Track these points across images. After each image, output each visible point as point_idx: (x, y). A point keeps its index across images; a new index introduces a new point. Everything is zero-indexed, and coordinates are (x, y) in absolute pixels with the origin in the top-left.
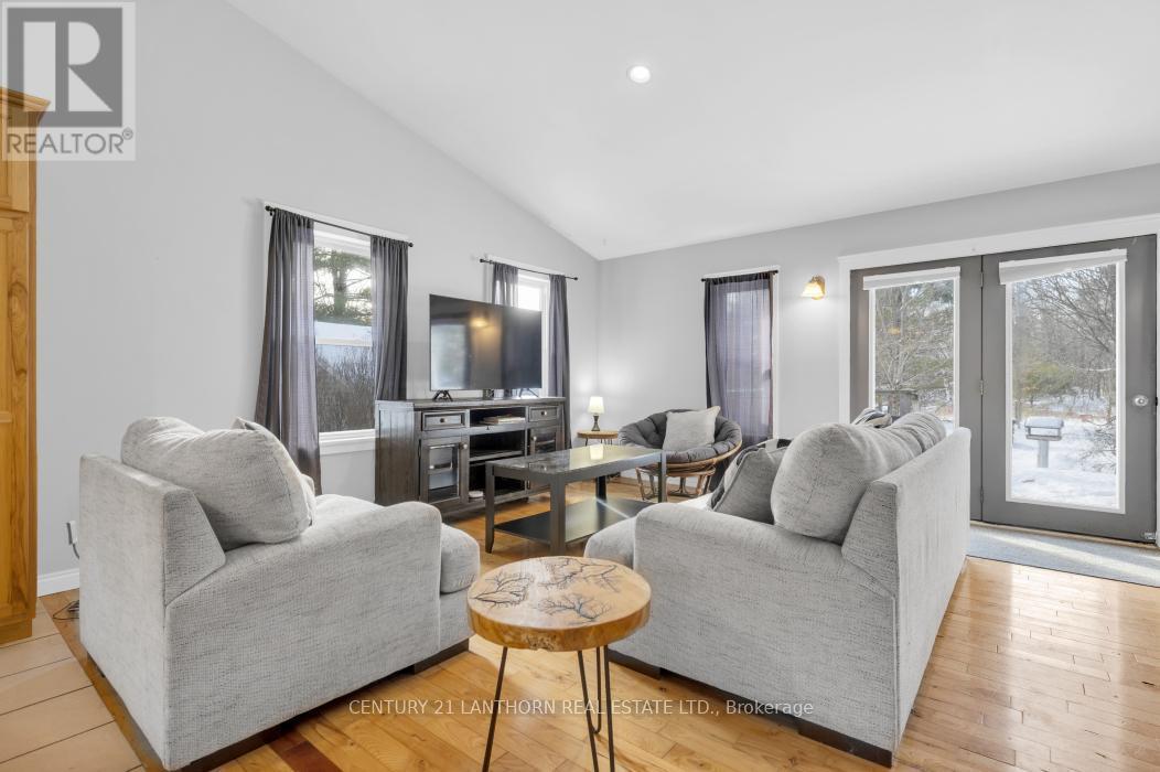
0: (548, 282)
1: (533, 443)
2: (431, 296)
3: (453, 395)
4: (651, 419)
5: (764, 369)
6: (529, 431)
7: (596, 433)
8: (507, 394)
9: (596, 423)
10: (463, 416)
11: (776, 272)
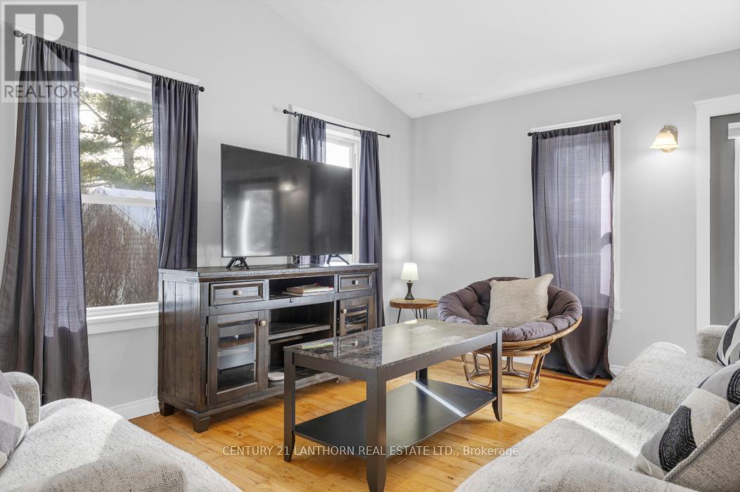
0: (359, 139)
1: (343, 316)
2: (223, 146)
3: (249, 262)
4: (473, 288)
5: (604, 230)
6: (338, 302)
7: (409, 302)
8: (315, 261)
9: (409, 291)
10: (260, 287)
11: (619, 121)
